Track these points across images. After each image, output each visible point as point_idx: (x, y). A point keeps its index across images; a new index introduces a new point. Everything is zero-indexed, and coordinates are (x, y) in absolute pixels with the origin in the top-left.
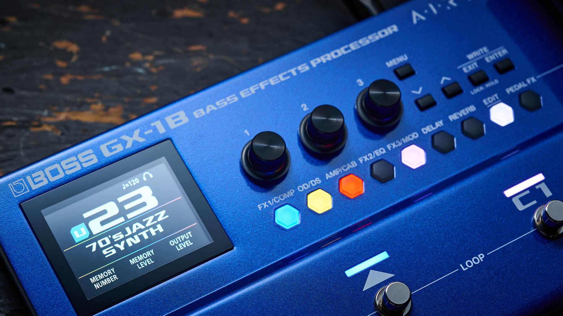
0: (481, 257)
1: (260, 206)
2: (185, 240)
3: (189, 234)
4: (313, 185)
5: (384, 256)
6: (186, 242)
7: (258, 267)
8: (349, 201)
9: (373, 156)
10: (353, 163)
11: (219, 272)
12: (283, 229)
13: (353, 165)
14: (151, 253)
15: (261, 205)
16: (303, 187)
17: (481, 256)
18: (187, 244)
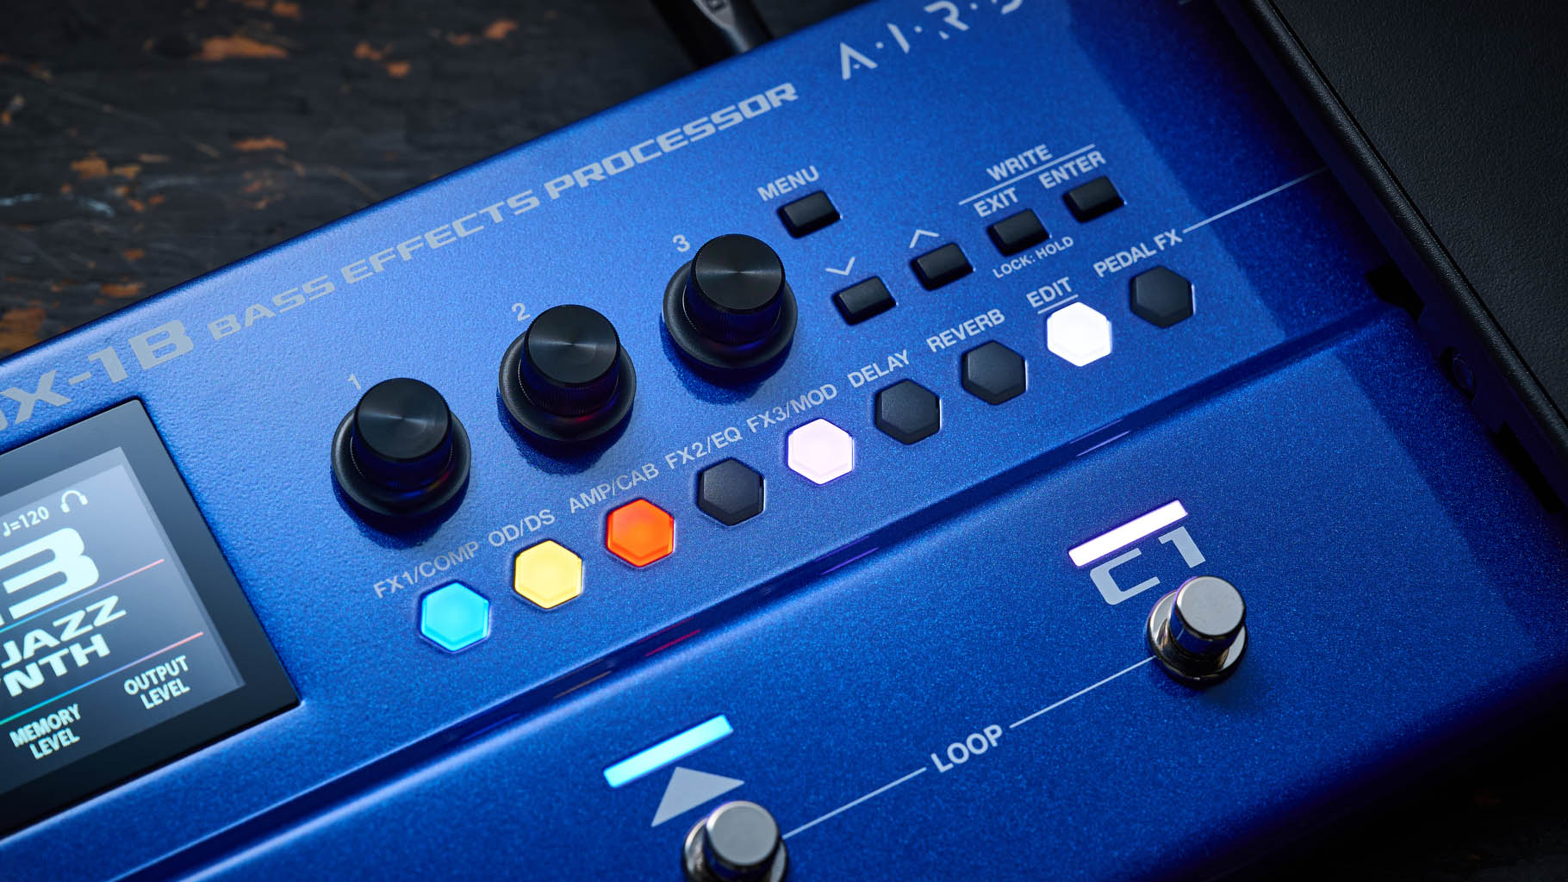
0: (992, 735)
1: (380, 587)
2: (169, 678)
3: (179, 664)
4: (532, 529)
5: (717, 729)
6: (171, 684)
7: (366, 757)
8: (630, 574)
9: (705, 449)
10: (649, 468)
11: (255, 769)
12: (441, 651)
13: (646, 472)
14: (72, 715)
15: (381, 583)
16: (505, 535)
17: (993, 732)
18: (173, 689)
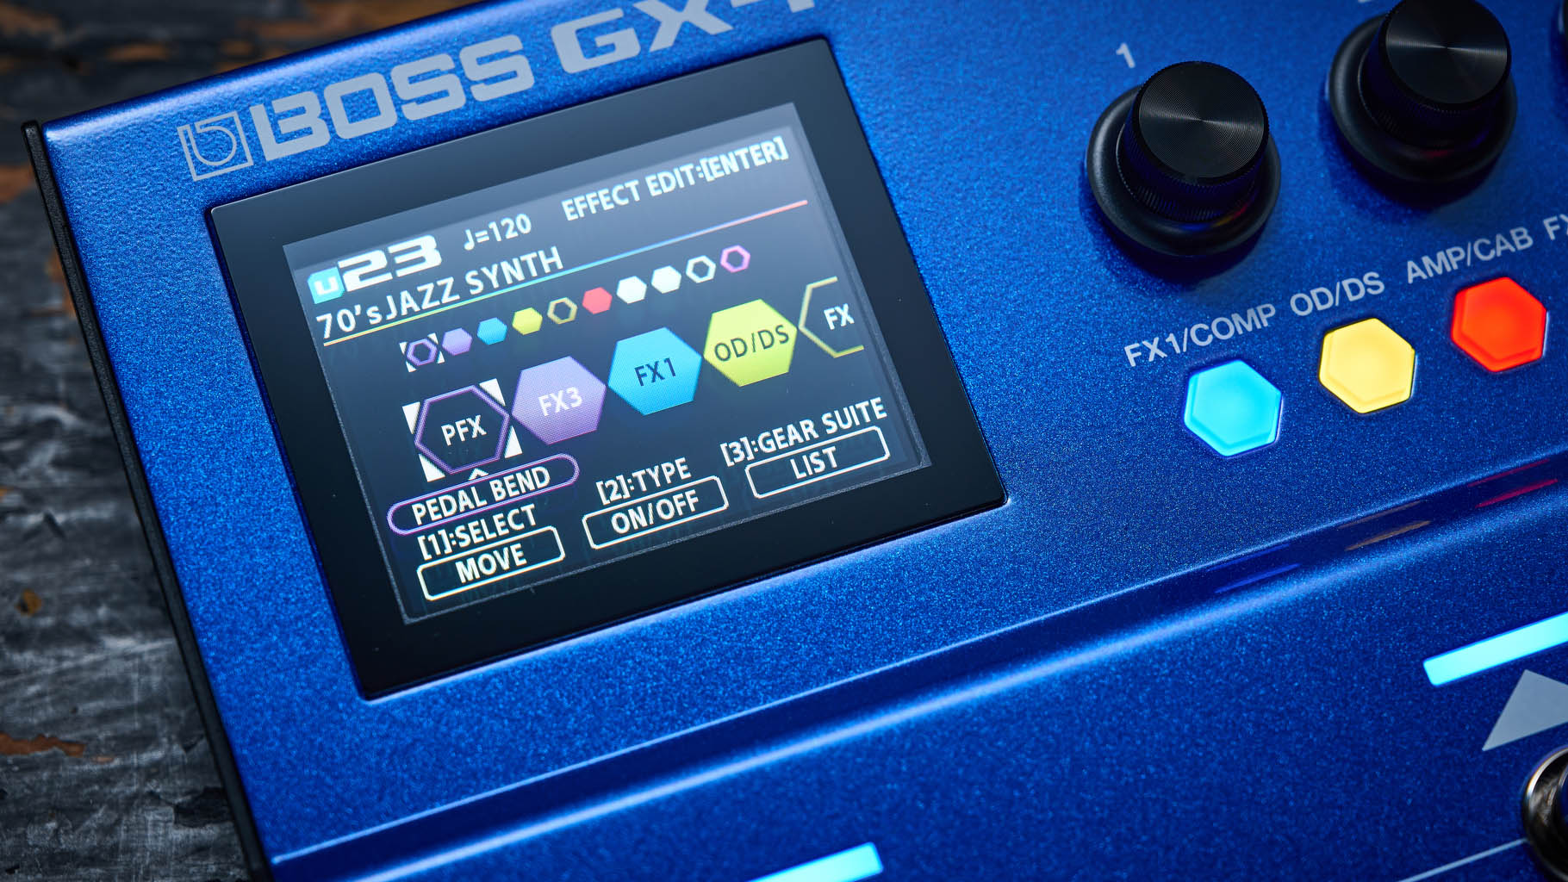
1: (1134, 351)
4: (1352, 298)
7: (1087, 593)
8: (1480, 382)
10: (1519, 234)
11: (932, 589)
12: (1209, 452)
13: (1516, 239)
15: (1136, 345)
16: (1313, 301)
